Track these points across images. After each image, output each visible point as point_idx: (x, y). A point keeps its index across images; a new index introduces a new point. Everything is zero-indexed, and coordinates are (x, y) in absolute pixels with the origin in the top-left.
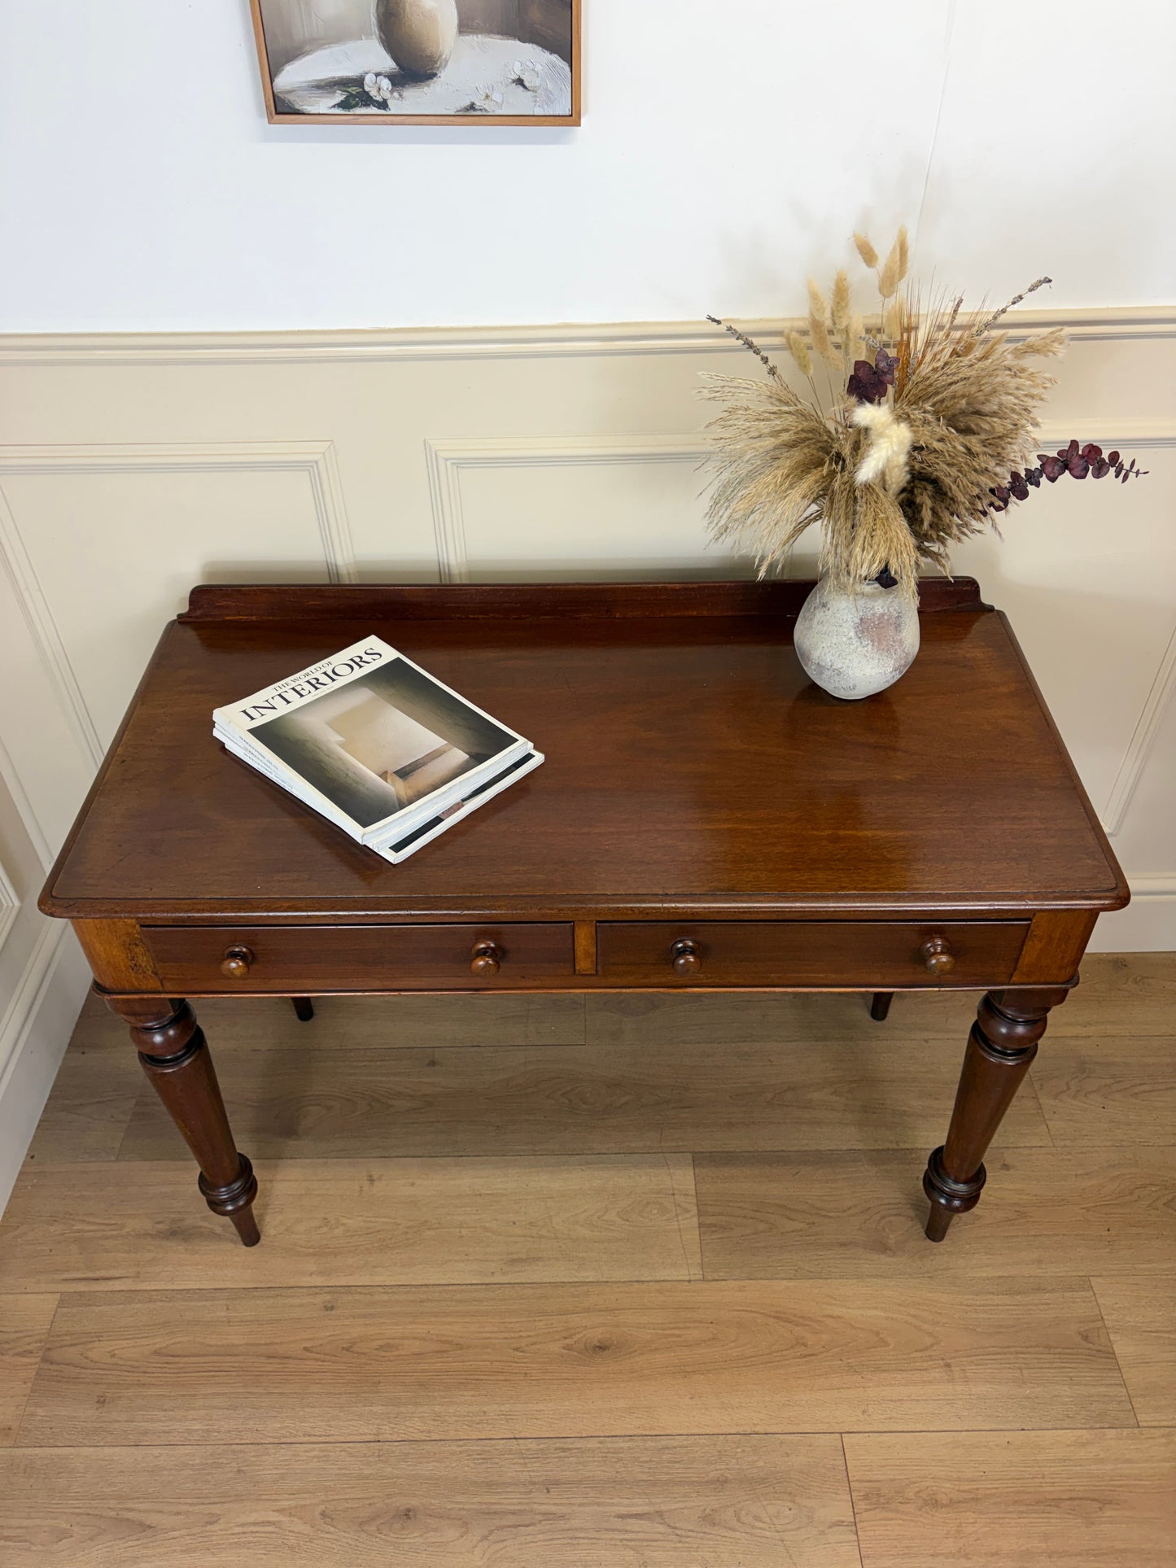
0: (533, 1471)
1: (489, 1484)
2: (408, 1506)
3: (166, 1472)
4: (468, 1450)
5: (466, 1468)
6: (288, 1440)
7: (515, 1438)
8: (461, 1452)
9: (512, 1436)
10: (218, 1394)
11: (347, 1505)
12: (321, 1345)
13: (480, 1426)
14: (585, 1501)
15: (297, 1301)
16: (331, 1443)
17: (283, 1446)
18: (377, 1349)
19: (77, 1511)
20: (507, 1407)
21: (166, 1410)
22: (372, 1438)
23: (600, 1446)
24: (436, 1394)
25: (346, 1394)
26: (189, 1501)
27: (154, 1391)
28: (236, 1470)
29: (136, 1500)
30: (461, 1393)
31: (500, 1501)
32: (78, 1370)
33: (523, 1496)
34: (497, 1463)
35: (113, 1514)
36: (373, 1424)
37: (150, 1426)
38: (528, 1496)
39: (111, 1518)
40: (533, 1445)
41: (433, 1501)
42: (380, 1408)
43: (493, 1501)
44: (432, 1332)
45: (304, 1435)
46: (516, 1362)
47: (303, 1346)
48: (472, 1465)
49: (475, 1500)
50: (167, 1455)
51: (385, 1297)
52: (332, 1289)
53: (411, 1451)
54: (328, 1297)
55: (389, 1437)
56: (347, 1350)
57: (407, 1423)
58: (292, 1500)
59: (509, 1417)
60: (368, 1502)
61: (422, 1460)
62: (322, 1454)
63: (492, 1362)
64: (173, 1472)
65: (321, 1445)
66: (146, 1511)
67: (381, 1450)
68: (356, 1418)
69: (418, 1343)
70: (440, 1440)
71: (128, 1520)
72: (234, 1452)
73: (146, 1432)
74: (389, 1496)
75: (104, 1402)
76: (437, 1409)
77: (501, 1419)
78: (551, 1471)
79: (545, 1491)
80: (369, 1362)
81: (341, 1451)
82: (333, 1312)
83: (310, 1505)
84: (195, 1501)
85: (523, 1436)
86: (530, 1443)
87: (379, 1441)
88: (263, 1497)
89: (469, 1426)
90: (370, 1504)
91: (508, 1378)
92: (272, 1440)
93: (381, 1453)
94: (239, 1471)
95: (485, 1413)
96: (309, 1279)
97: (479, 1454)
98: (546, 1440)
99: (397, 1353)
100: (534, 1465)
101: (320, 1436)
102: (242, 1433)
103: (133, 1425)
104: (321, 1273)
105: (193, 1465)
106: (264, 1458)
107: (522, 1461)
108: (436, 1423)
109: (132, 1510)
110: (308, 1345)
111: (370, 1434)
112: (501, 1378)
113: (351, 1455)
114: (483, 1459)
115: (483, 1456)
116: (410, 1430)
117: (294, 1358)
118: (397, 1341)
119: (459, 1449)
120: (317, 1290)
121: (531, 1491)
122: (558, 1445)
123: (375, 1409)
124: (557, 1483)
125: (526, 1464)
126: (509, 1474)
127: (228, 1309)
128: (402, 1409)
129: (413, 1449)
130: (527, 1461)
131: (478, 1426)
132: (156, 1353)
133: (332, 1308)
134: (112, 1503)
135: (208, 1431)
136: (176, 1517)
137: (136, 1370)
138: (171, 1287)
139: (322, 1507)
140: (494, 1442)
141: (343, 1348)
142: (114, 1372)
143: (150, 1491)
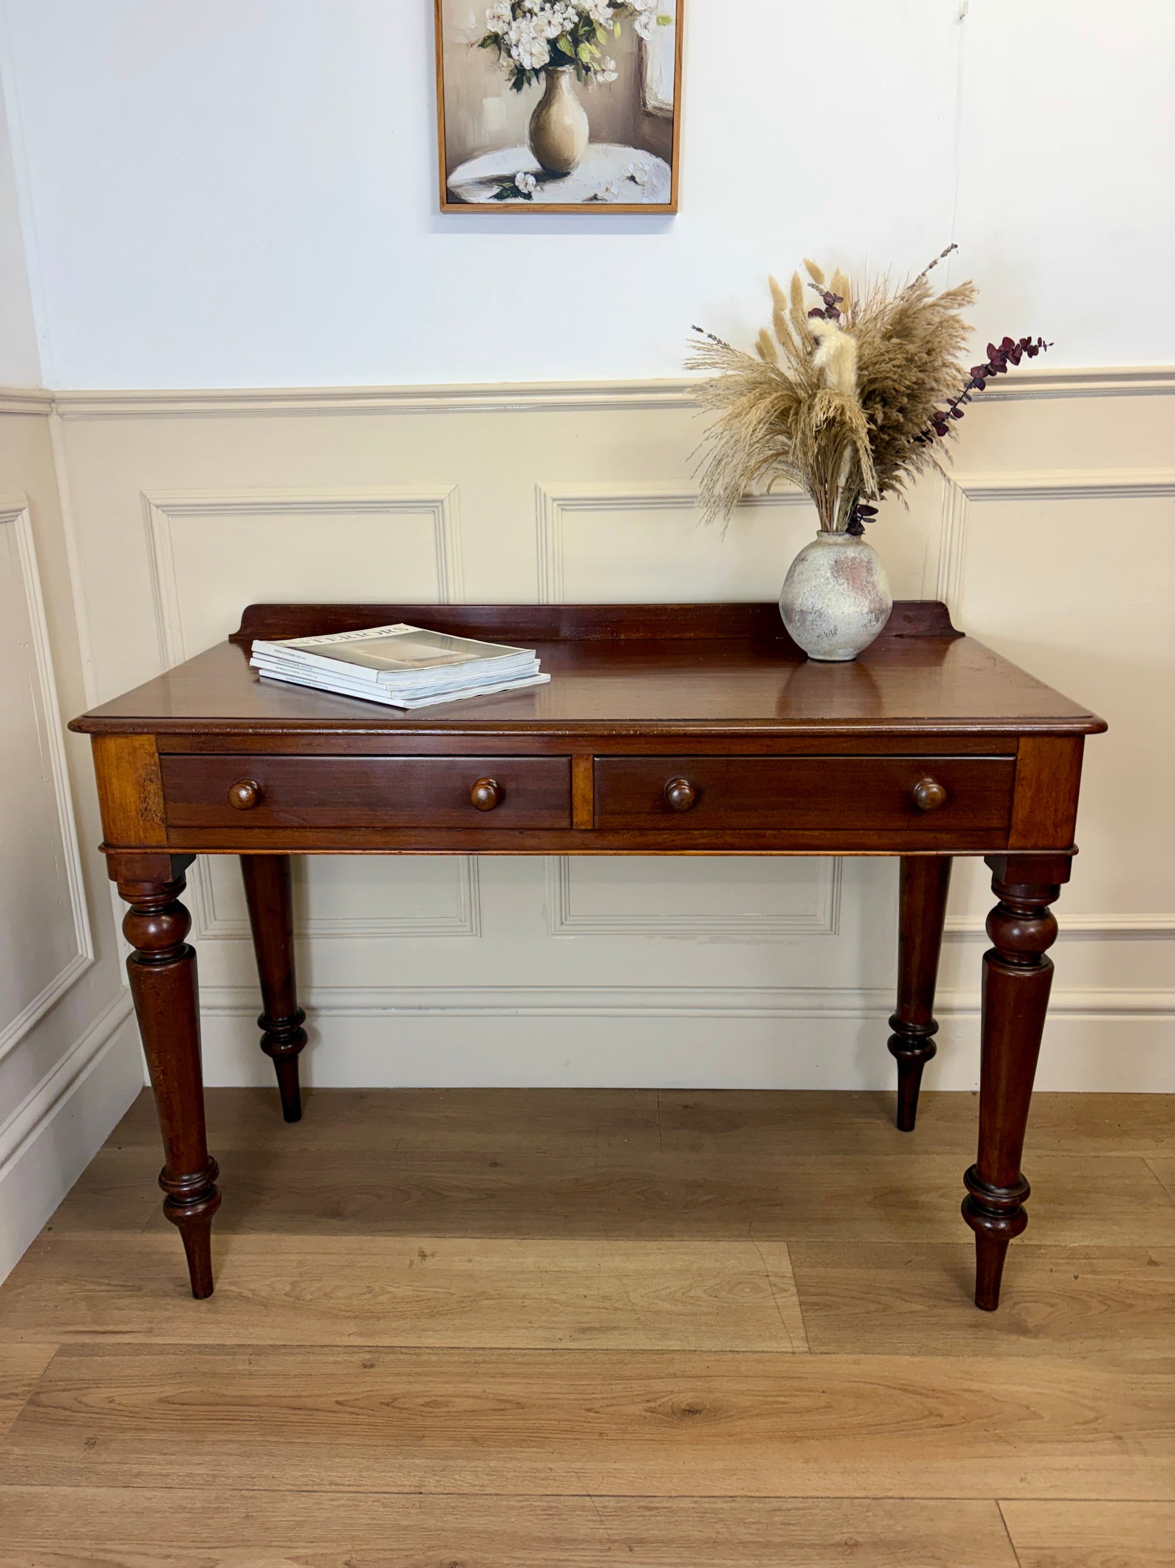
0: (611, 1529)
1: (558, 1540)
2: (455, 1560)
3: (158, 1515)
4: (530, 1505)
5: (528, 1524)
6: (310, 1488)
7: (589, 1495)
8: (522, 1507)
9: (584, 1493)
10: (231, 1441)
11: (378, 1556)
12: (356, 1399)
13: (546, 1483)
14: (678, 1561)
15: (332, 1359)
16: (362, 1493)
17: (304, 1494)
18: (422, 1405)
19: (44, 1550)
20: (577, 1465)
21: (165, 1454)
22: (412, 1489)
23: (693, 1505)
24: (491, 1449)
25: (383, 1446)
26: (183, 1544)
27: (154, 1436)
28: (244, 1515)
29: (117, 1542)
30: (521, 1449)
31: (571, 1558)
32: (68, 1413)
33: (599, 1554)
34: (565, 1520)
35: (87, 1554)
36: (415, 1476)
37: (145, 1469)
38: (606, 1554)
39: (83, 1559)
40: (612, 1503)
41: (487, 1556)
42: (423, 1460)
43: (562, 1558)
44: (487, 1391)
45: (330, 1484)
46: (588, 1422)
47: (335, 1400)
48: (536, 1521)
49: (539, 1556)
50: (162, 1497)
51: (434, 1358)
52: (372, 1349)
53: (460, 1504)
54: (368, 1356)
55: (434, 1490)
56: (388, 1405)
57: (457, 1477)
58: (310, 1548)
59: (580, 1475)
60: (405, 1553)
61: (472, 1513)
62: (350, 1503)
63: (560, 1421)
64: (167, 1515)
65: (350, 1495)
66: (128, 1553)
67: (424, 1502)
68: (395, 1470)
69: (471, 1400)
70: (496, 1495)
71: (104, 1561)
72: (244, 1497)
73: (138, 1475)
74: (431, 1548)
75: (94, 1444)
76: (493, 1464)
77: (572, 1476)
78: (635, 1529)
79: (627, 1549)
80: (412, 1417)
81: (374, 1501)
82: (372, 1370)
83: (331, 1554)
84: (191, 1544)
85: (598, 1494)
86: (608, 1501)
87: (421, 1493)
88: (274, 1544)
89: (532, 1482)
90: (406, 1556)
91: (578, 1436)
92: (290, 1487)
93: (423, 1504)
94: (247, 1517)
95: (551, 1469)
96: (347, 1338)
97: (543, 1510)
98: (627, 1499)
99: (447, 1409)
100: (613, 1522)
101: (349, 1486)
102: (255, 1480)
103: (125, 1467)
104: (360, 1334)
105: (192, 1508)
106: (279, 1505)
107: (598, 1518)
108: (491, 1478)
109: (111, 1551)
110: (341, 1398)
111: (411, 1486)
112: (571, 1437)
113: (385, 1506)
114: (549, 1515)
115: (549, 1512)
116: (459, 1483)
117: (323, 1411)
118: (446, 1399)
119: (520, 1504)
120: (356, 1350)
121: (609, 1549)
122: (642, 1504)
123: (417, 1461)
124: (641, 1541)
125: (602, 1521)
126: (582, 1531)
127: (250, 1363)
128: (451, 1463)
129: (462, 1502)
130: (603, 1518)
131: (542, 1482)
132: (161, 1400)
133: (372, 1366)
134: (87, 1543)
135: (214, 1476)
136: (164, 1561)
137: (137, 1415)
138: (187, 1341)
139: (347, 1557)
140: (562, 1498)
141: (382, 1403)
142: (110, 1417)
143: (136, 1532)
